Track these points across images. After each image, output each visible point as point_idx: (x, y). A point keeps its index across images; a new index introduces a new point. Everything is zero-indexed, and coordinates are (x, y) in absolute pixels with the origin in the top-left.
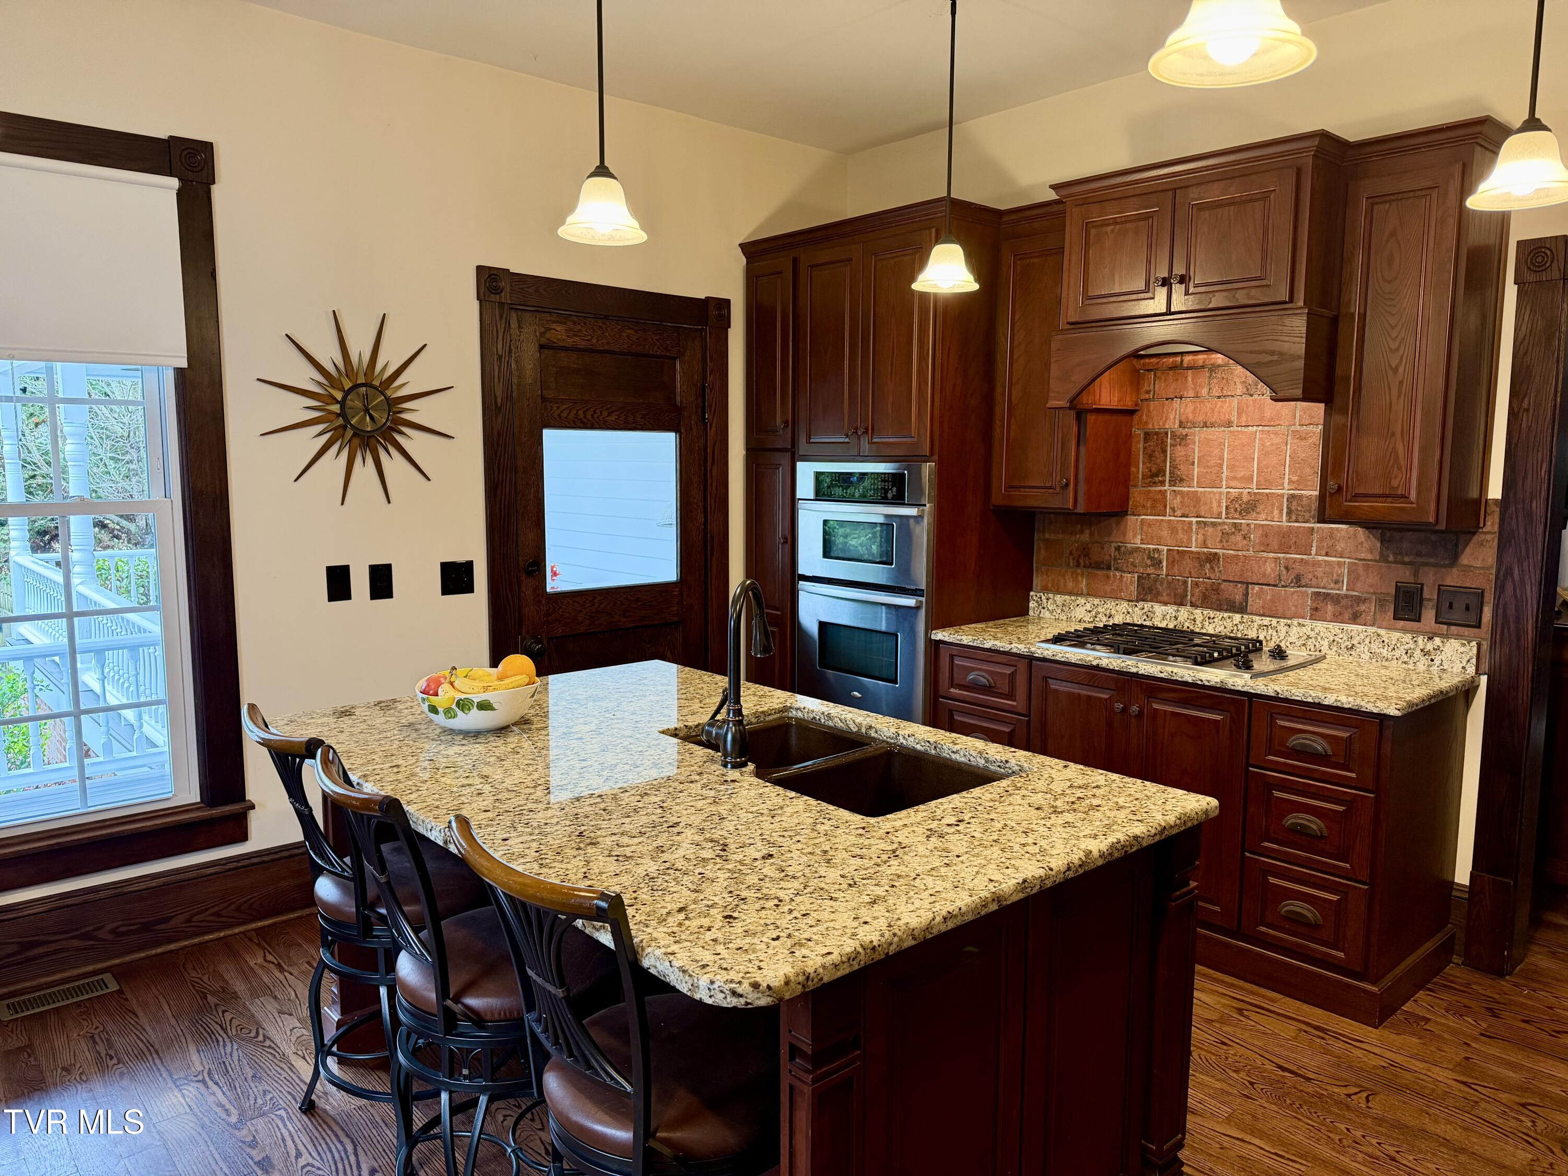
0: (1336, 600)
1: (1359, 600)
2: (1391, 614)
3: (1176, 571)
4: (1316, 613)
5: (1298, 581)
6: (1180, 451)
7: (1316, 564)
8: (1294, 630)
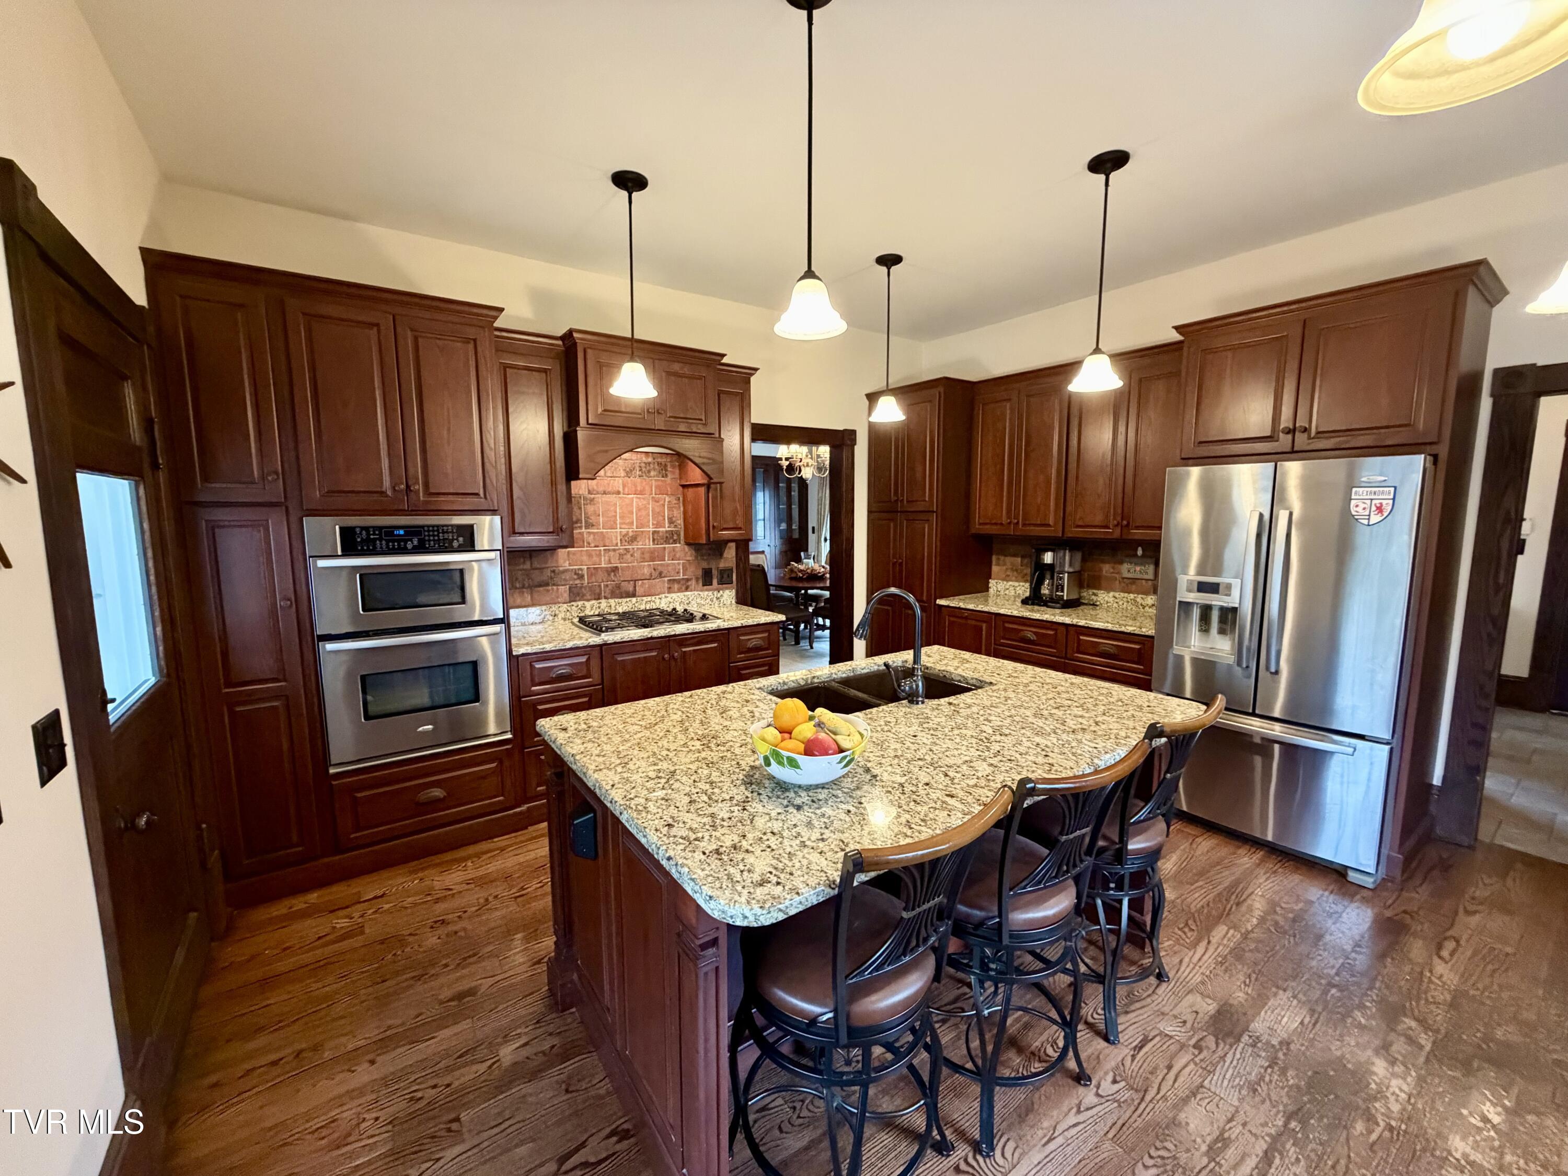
0: (678, 581)
1: (688, 580)
2: (701, 584)
3: (593, 579)
4: (670, 590)
5: (660, 575)
6: (590, 509)
7: (668, 565)
8: (664, 601)
